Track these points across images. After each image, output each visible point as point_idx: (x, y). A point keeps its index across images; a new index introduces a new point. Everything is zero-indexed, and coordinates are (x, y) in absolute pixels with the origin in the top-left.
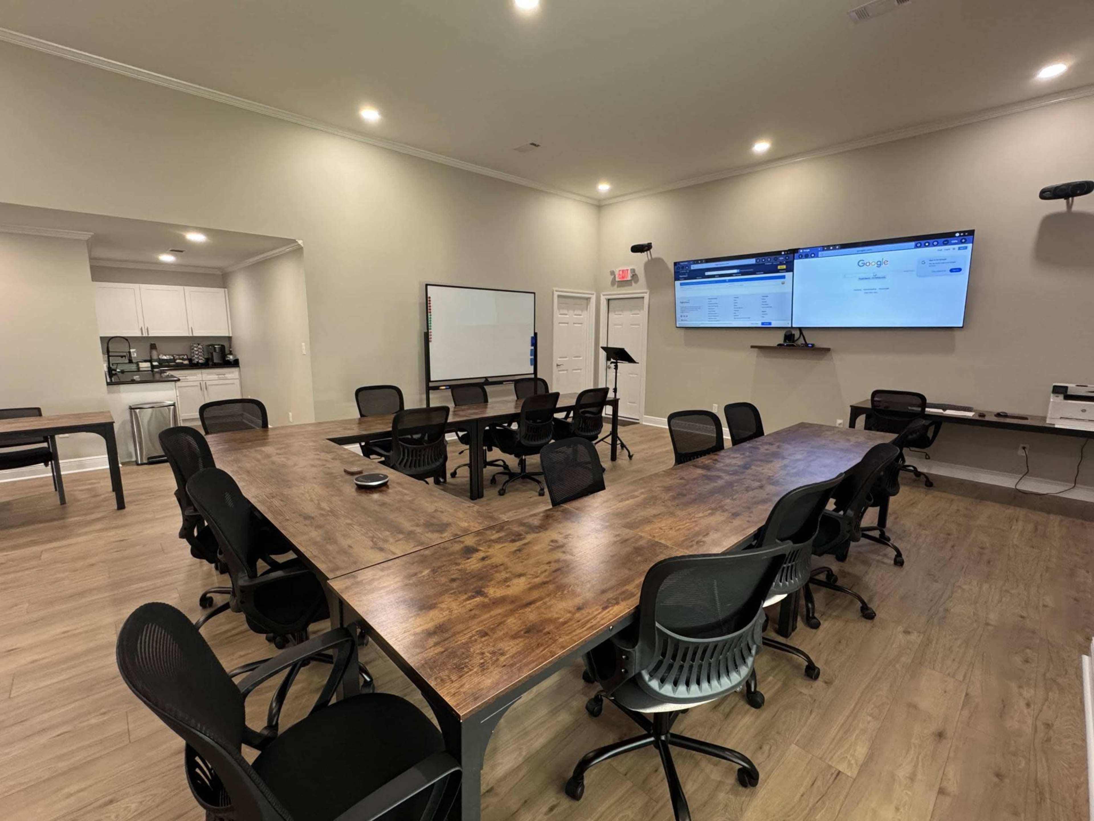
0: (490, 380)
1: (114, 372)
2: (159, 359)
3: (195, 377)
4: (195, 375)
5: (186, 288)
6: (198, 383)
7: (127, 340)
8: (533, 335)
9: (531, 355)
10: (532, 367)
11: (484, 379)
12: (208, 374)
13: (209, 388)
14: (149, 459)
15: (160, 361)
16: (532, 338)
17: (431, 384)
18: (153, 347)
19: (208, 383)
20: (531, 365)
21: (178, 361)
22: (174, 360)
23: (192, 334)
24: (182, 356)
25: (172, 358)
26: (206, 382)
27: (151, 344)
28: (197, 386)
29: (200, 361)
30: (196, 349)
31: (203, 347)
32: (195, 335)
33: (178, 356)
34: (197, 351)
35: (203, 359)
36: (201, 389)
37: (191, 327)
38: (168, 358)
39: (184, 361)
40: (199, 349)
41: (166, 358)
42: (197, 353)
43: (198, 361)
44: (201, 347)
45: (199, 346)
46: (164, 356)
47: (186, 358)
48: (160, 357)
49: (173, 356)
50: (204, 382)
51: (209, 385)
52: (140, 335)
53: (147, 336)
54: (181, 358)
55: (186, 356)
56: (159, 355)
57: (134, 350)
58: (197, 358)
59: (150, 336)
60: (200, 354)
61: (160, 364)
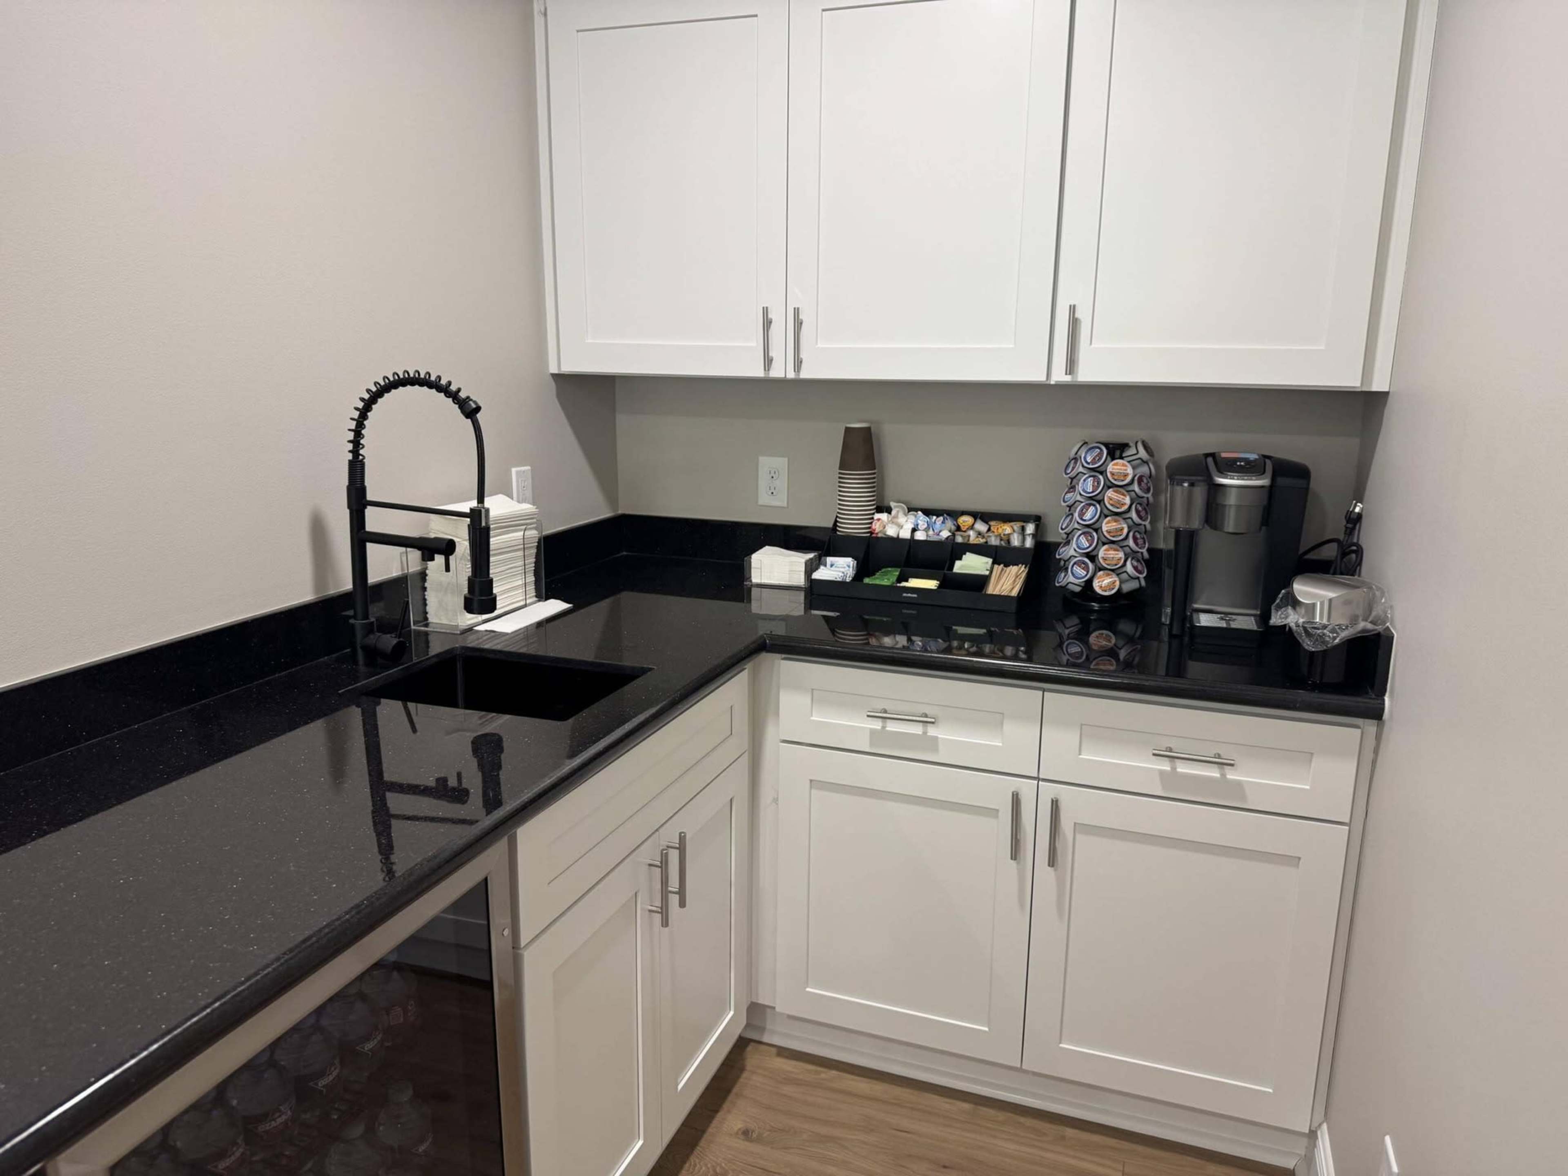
2: (870, 532)
13: (1083, 854)
15: (869, 552)
18: (860, 451)
19: (1078, 808)
21: (971, 566)
22: (957, 549)
23: (1071, 365)
24: (1007, 529)
25: (945, 534)
26: (1055, 805)
27: (847, 430)
28: (994, 813)
29: (1104, 584)
30: (1087, 485)
31: (1144, 470)
32: (1087, 374)
33: (981, 526)
34: (1096, 500)
35: (1129, 568)
36: (1015, 852)
37: (1073, 309)
38: (920, 536)
39: (998, 568)
40: (1109, 486)
41: (905, 534)
42: (1088, 516)
43: (1089, 582)
44: (1130, 471)
45: (1115, 467)
46: (902, 519)
47: (1021, 550)
48: (877, 527)
49: (950, 524)
50: (1048, 791)
51: (1079, 828)
52: (758, 372)
53: (791, 375)
54: (994, 541)
55: (1030, 528)
56: (880, 510)
57: (780, 463)
58: (1087, 555)
59: (805, 374)
60: (1107, 526)
61: (862, 571)
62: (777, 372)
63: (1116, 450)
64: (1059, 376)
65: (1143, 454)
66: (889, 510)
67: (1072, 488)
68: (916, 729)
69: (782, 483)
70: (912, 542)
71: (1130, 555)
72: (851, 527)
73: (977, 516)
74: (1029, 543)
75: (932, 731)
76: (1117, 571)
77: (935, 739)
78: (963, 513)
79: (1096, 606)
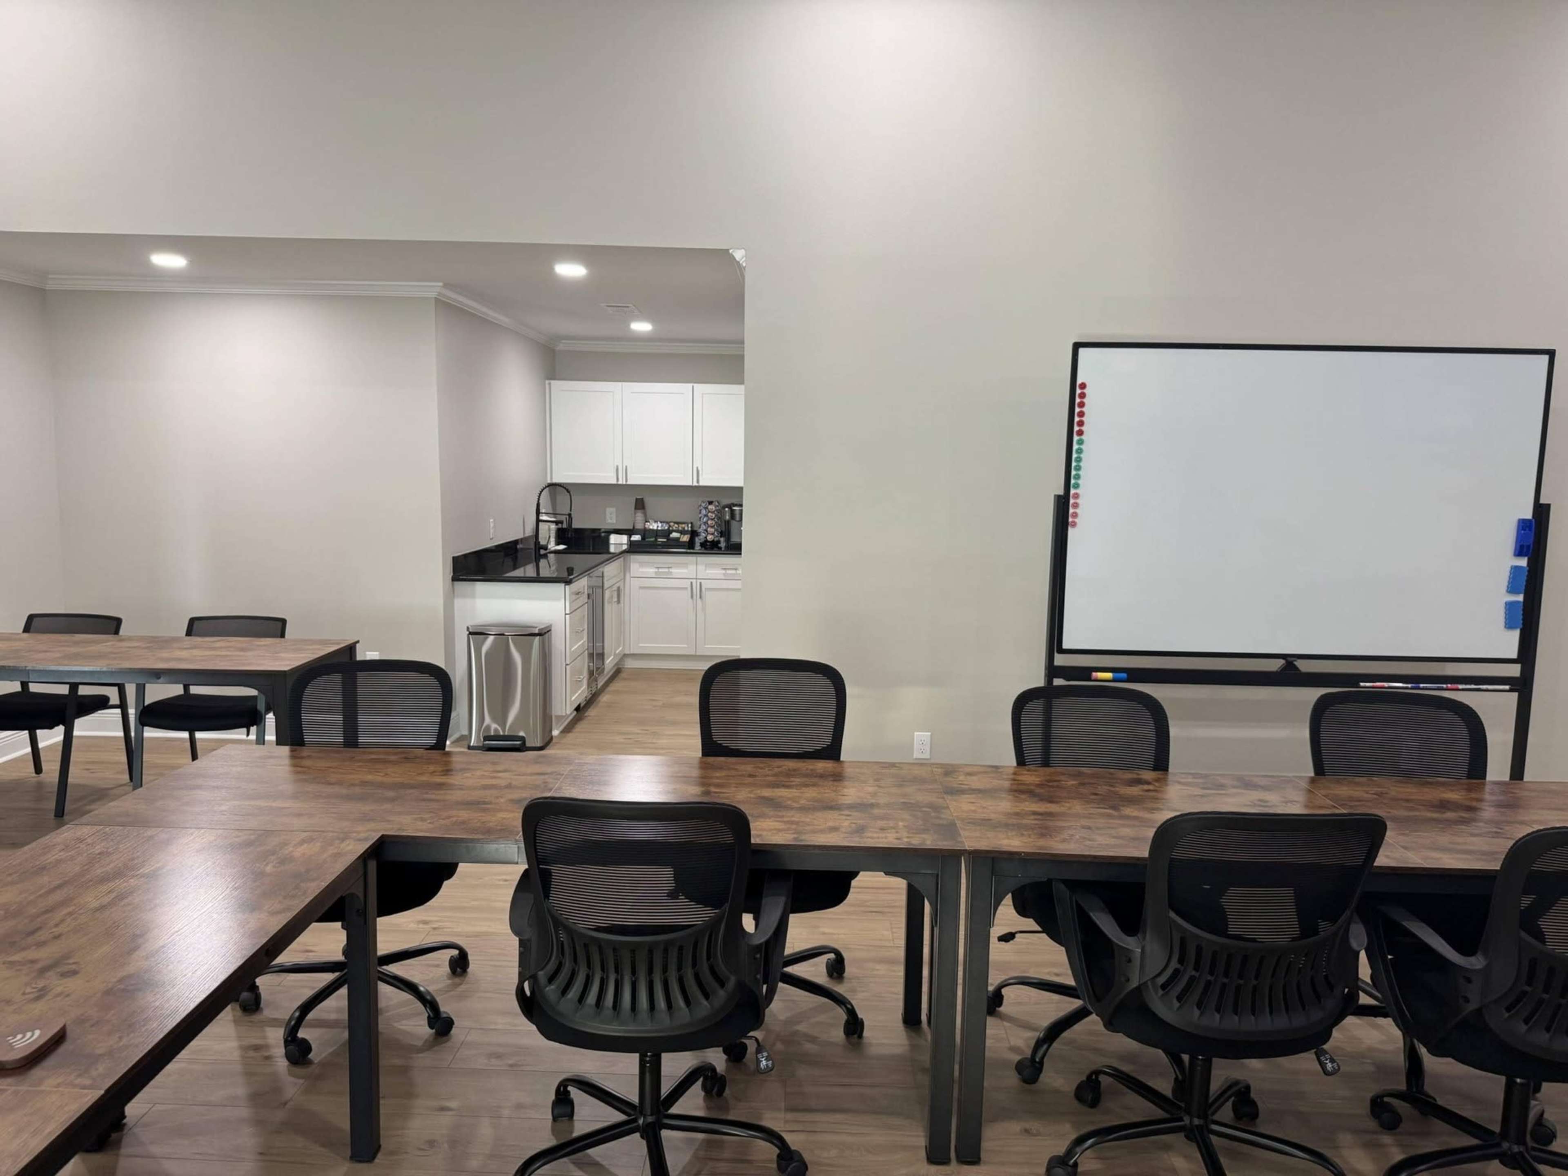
0: (1304, 666)
1: (542, 552)
2: (645, 528)
3: (685, 571)
4: (685, 565)
5: (699, 388)
6: (687, 584)
7: (568, 491)
8: (1528, 514)
9: (1512, 590)
10: (1515, 636)
11: (1282, 662)
12: (707, 566)
13: (708, 595)
14: (486, 738)
15: (645, 533)
16: (1523, 524)
17: (1060, 660)
18: (640, 505)
19: (706, 584)
20: (1509, 625)
21: (675, 535)
22: (670, 532)
23: (698, 481)
24: (683, 526)
25: (666, 528)
26: (701, 583)
27: (637, 499)
28: (686, 588)
29: (710, 538)
30: (704, 512)
31: (718, 508)
32: (702, 483)
33: (676, 525)
34: (706, 516)
35: (716, 533)
36: (692, 597)
37: (697, 468)
38: (659, 528)
39: (682, 536)
40: (709, 512)
41: (655, 528)
42: (705, 519)
43: (706, 537)
44: (714, 508)
45: (710, 507)
46: (653, 524)
47: (688, 531)
48: (646, 526)
49: (668, 525)
50: (699, 581)
51: (706, 589)
52: (614, 482)
53: (624, 483)
54: (680, 529)
55: (690, 525)
56: (646, 522)
57: (613, 510)
58: (705, 530)
59: (629, 483)
60: (709, 522)
61: (643, 538)
62: (620, 482)
63: (710, 503)
64: (695, 484)
65: (717, 504)
66: (649, 522)
67: (700, 513)
68: (666, 570)
69: (614, 516)
70: (657, 530)
71: (716, 530)
72: (639, 526)
73: (675, 523)
74: (690, 529)
75: (671, 570)
76: (713, 534)
77: (671, 572)
78: (671, 522)
79: (708, 544)
